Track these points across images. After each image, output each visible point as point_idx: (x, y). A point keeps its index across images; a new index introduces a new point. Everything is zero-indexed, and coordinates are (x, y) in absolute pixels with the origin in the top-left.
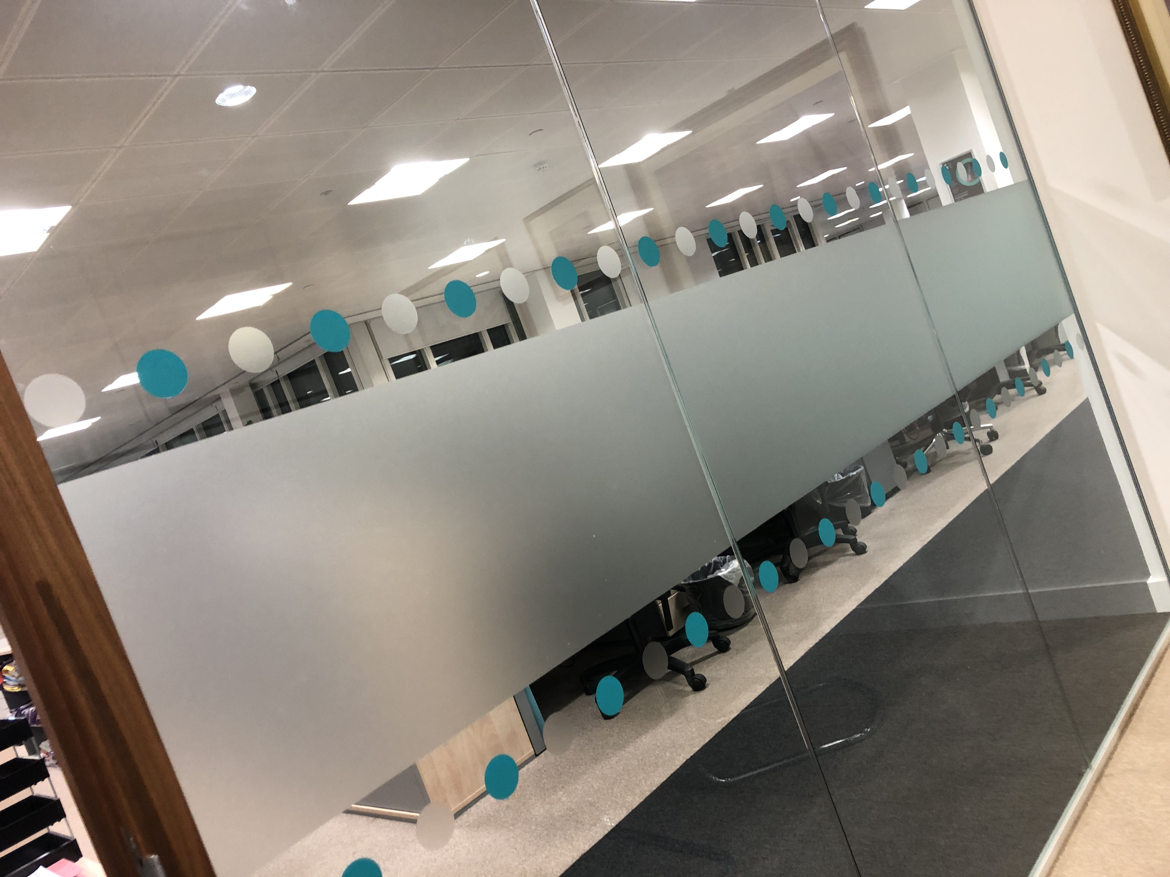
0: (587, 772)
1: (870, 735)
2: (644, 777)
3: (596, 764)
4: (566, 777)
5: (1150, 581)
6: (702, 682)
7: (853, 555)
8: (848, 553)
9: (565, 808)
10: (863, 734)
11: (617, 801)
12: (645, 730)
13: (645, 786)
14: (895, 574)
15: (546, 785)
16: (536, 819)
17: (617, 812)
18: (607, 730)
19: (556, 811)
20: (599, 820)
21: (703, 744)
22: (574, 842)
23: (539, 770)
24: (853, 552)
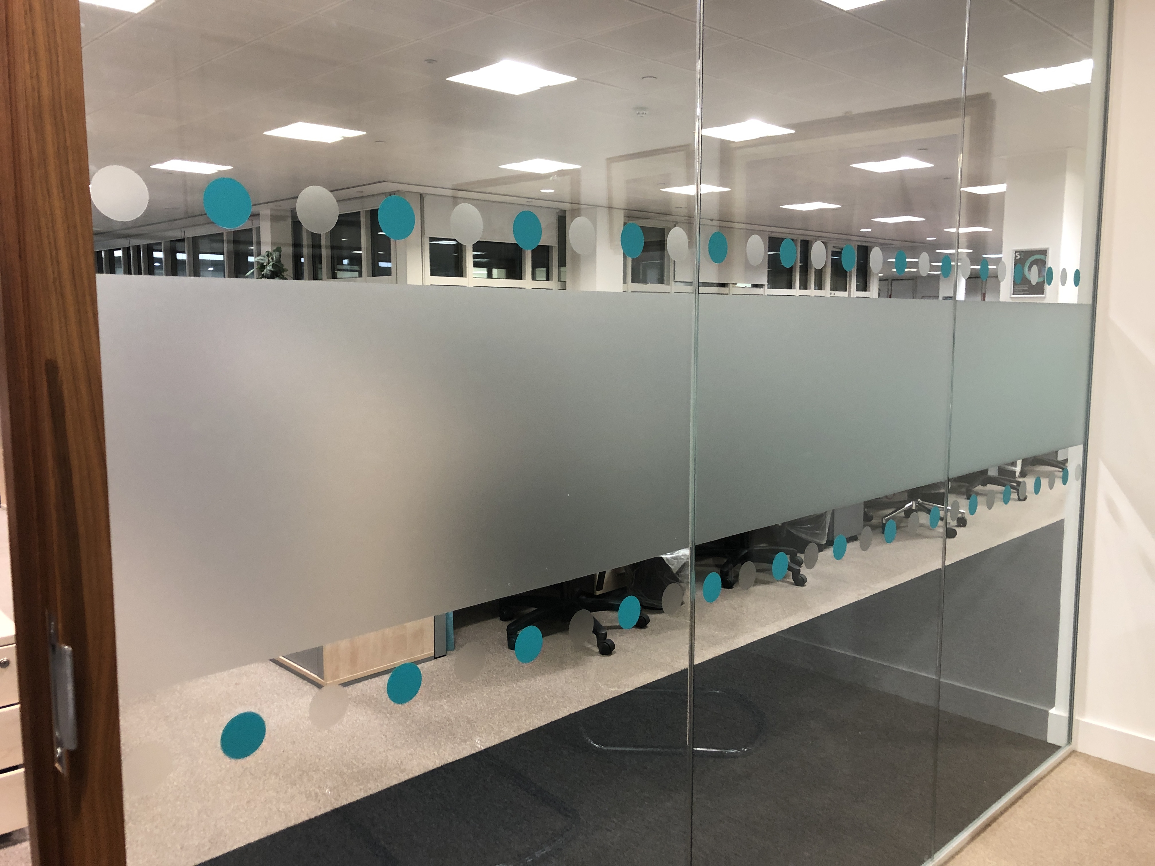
0: (475, 690)
1: (744, 755)
2: (525, 715)
3: (486, 686)
4: (454, 688)
5: (1052, 711)
6: (610, 648)
7: (791, 583)
8: (788, 580)
9: (444, 715)
10: (739, 752)
11: (493, 727)
12: (542, 672)
13: (523, 723)
14: (822, 616)
15: (434, 688)
16: (414, 716)
17: (490, 737)
18: (508, 659)
19: (435, 716)
20: (471, 738)
21: (590, 705)
22: (441, 750)
23: (432, 672)
24: (792, 581)
